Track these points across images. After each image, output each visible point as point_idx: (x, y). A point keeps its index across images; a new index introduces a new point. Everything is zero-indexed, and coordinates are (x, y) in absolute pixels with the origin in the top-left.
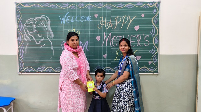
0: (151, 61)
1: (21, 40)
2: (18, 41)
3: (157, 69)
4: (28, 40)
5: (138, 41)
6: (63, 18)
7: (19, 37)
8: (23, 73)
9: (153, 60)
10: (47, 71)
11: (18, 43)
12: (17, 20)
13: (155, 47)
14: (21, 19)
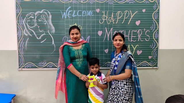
0: (151, 55)
1: (20, 34)
2: (18, 36)
3: (157, 64)
4: (28, 35)
5: (139, 36)
6: (65, 13)
7: (19, 32)
8: (23, 69)
9: (153, 55)
10: (49, 66)
11: (18, 38)
12: (17, 14)
13: (155, 42)
14: (21, 13)
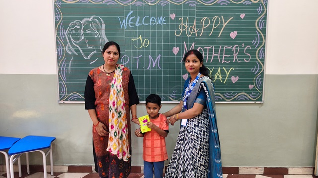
0: (252, 84)
2: (58, 54)
5: (235, 55)
6: (124, 20)
8: (65, 102)
9: (256, 83)
11: (58, 57)
12: (56, 23)
13: (259, 63)
14: (61, 21)
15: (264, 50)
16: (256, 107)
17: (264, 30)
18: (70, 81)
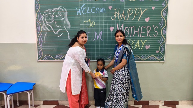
1: (39, 29)
2: (37, 30)
3: (164, 58)
4: (47, 30)
5: (148, 32)
6: (80, 9)
7: (38, 27)
8: (42, 61)
11: (37, 32)
12: (36, 11)
13: (163, 37)
14: (40, 10)
15: (166, 29)
16: (160, 64)
17: (166, 17)
18: (45, 48)
